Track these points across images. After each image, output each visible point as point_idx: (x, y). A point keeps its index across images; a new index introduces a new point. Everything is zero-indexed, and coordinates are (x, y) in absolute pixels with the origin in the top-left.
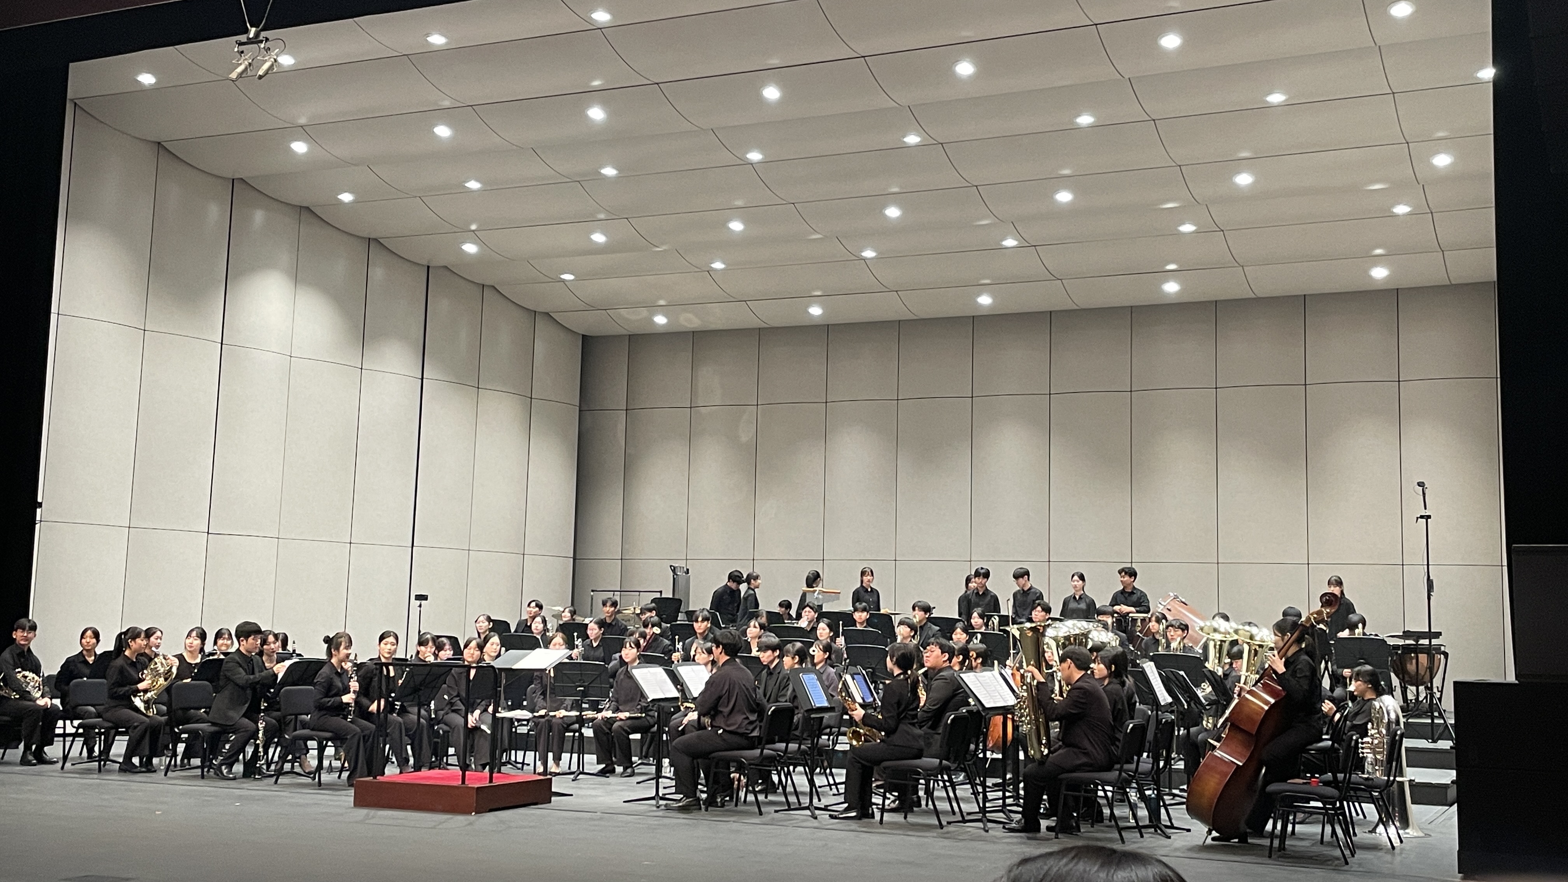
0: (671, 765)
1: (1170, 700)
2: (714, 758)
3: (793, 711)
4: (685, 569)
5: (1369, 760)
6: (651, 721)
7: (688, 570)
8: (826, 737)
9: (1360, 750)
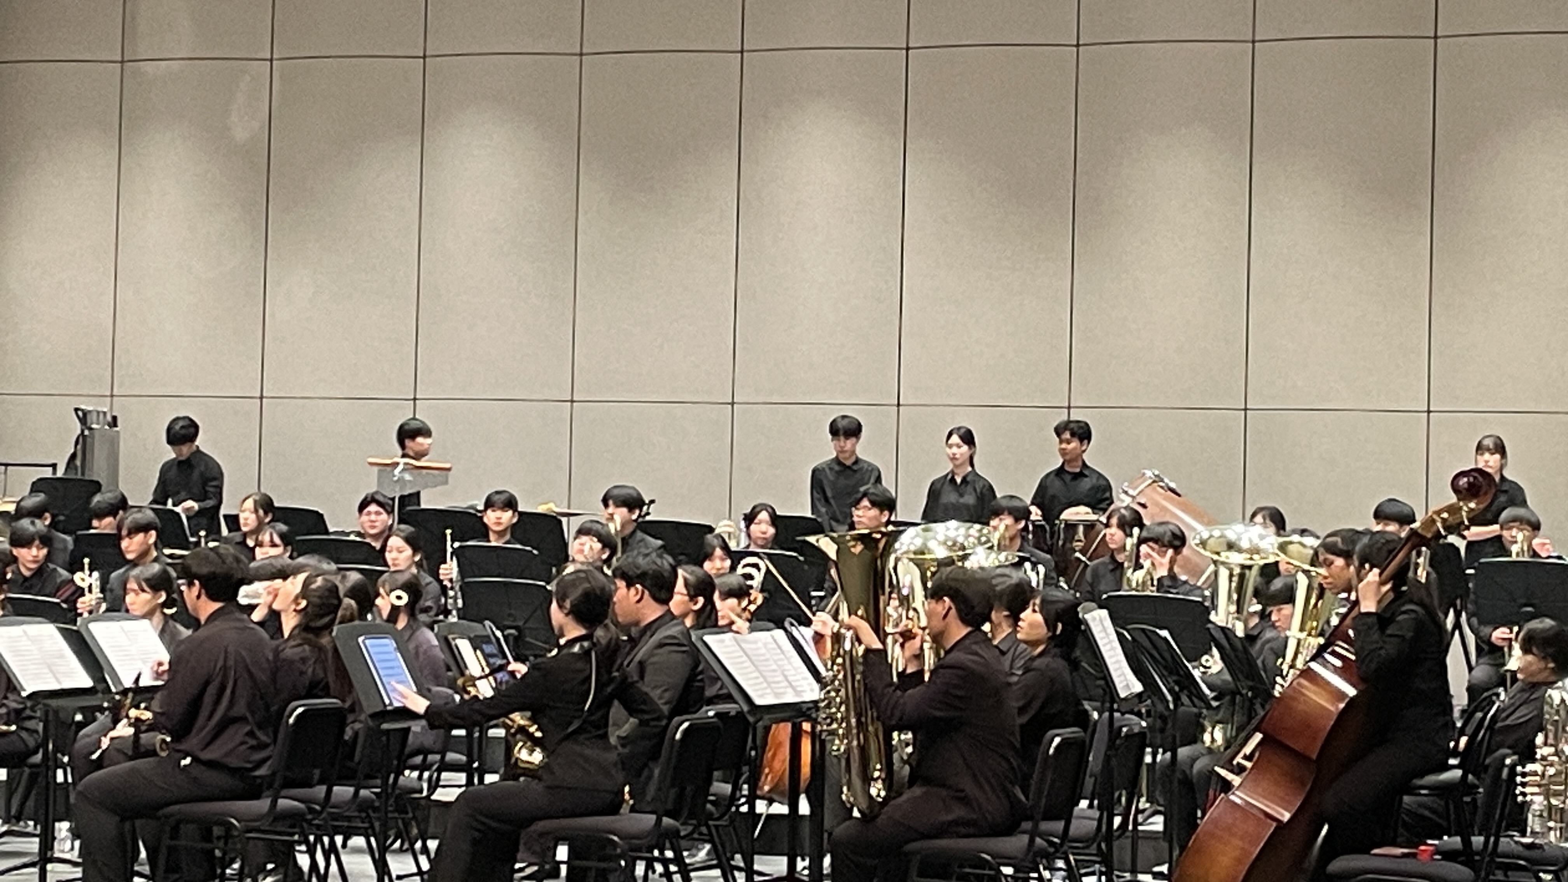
0: (75, 834)
1: (1138, 687)
2: (167, 817)
3: (345, 718)
4: (109, 418)
5: (1535, 807)
6: (31, 742)
7: (115, 418)
8: (415, 774)
9: (1519, 789)
